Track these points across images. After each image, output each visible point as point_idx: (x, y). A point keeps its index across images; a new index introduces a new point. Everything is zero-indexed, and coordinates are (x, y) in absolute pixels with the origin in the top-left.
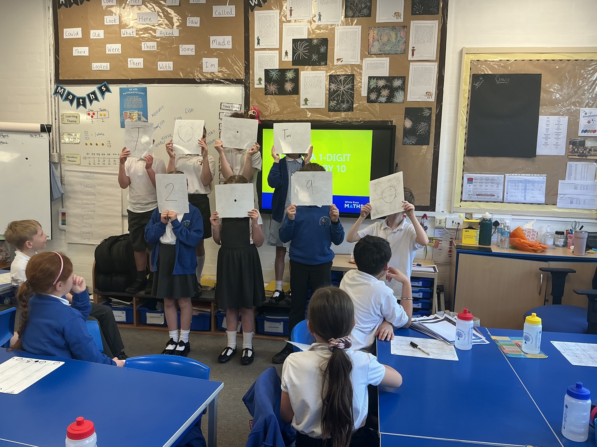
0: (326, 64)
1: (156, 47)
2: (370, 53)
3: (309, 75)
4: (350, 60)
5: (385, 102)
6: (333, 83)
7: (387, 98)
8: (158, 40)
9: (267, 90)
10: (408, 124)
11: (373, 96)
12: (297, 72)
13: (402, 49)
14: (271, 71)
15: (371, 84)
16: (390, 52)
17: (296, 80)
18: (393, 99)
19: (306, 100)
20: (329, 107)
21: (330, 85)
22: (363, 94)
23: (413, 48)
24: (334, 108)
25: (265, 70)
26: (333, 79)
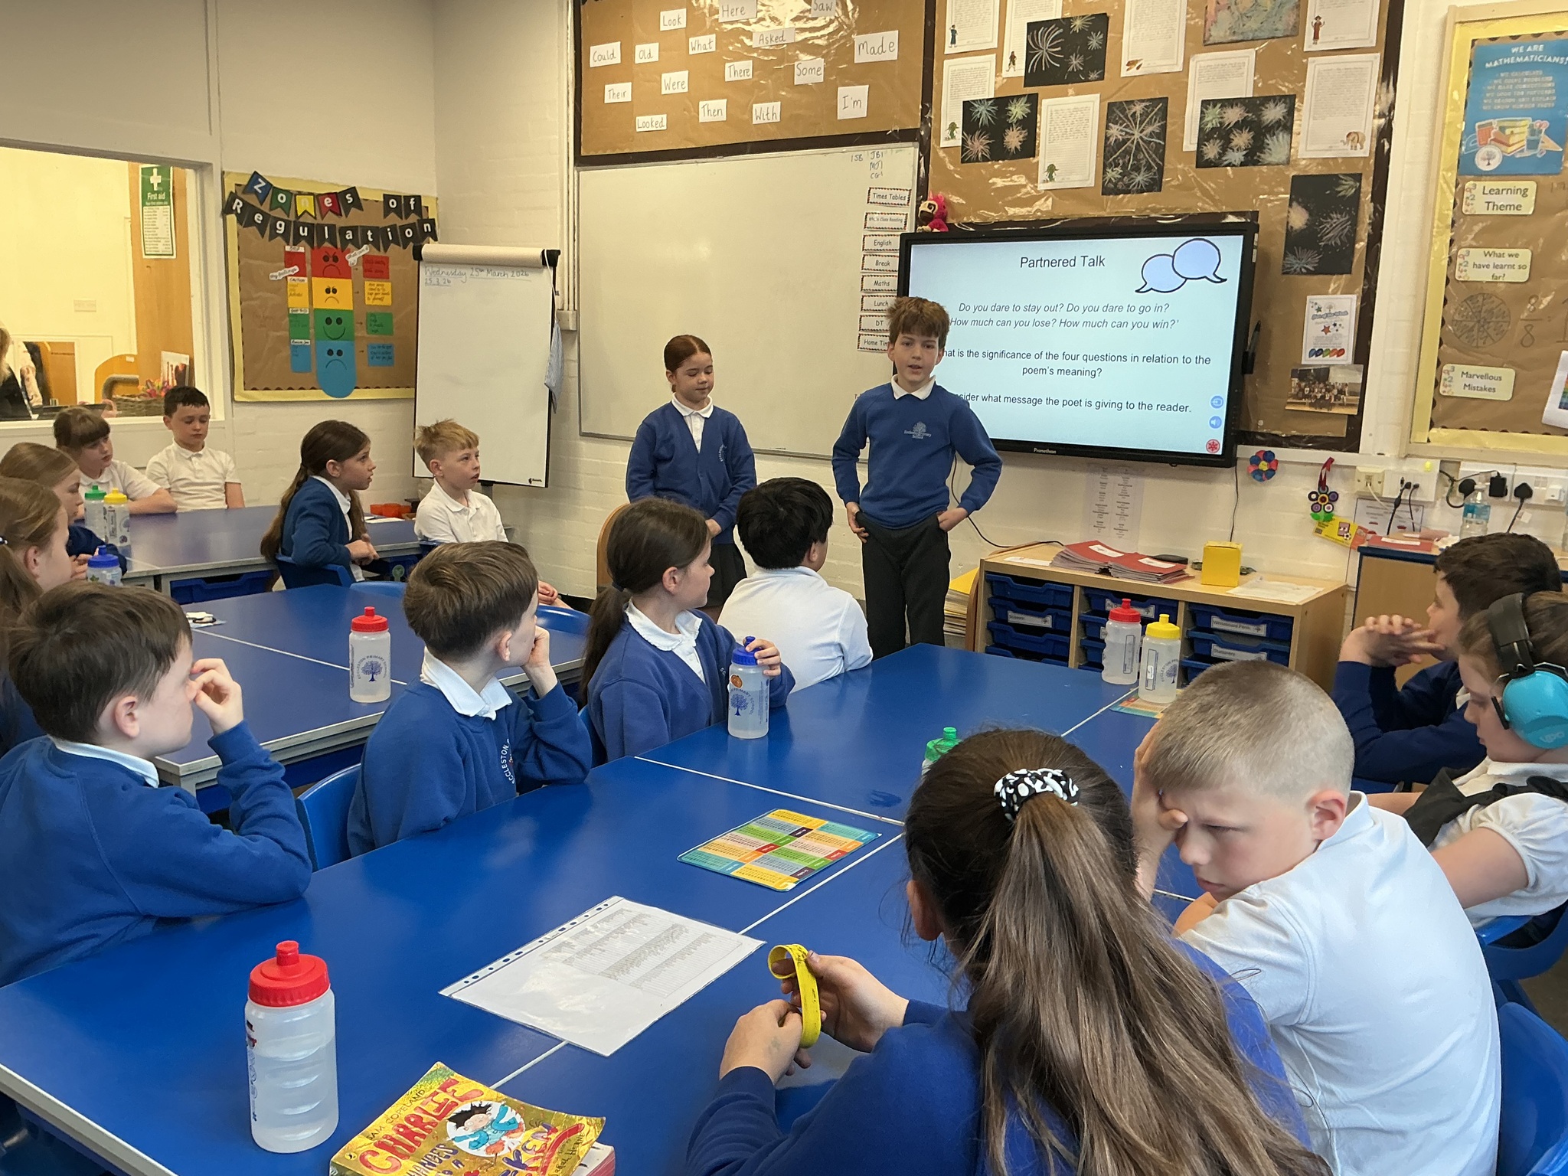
0: (1101, 78)
1: (751, 72)
2: (1208, 40)
3: (1058, 108)
4: (1159, 62)
5: (1242, 164)
6: (1116, 123)
7: (1245, 152)
8: (755, 55)
9: (967, 149)
10: (1299, 218)
11: (1212, 151)
12: (1033, 101)
13: (1288, 24)
14: (976, 105)
15: (1207, 119)
16: (1258, 34)
17: (1030, 123)
18: (1262, 156)
19: (1052, 169)
20: (1104, 183)
21: (1107, 127)
22: (1187, 147)
23: (1316, 19)
24: (1115, 185)
25: (964, 102)
26: (1114, 112)
